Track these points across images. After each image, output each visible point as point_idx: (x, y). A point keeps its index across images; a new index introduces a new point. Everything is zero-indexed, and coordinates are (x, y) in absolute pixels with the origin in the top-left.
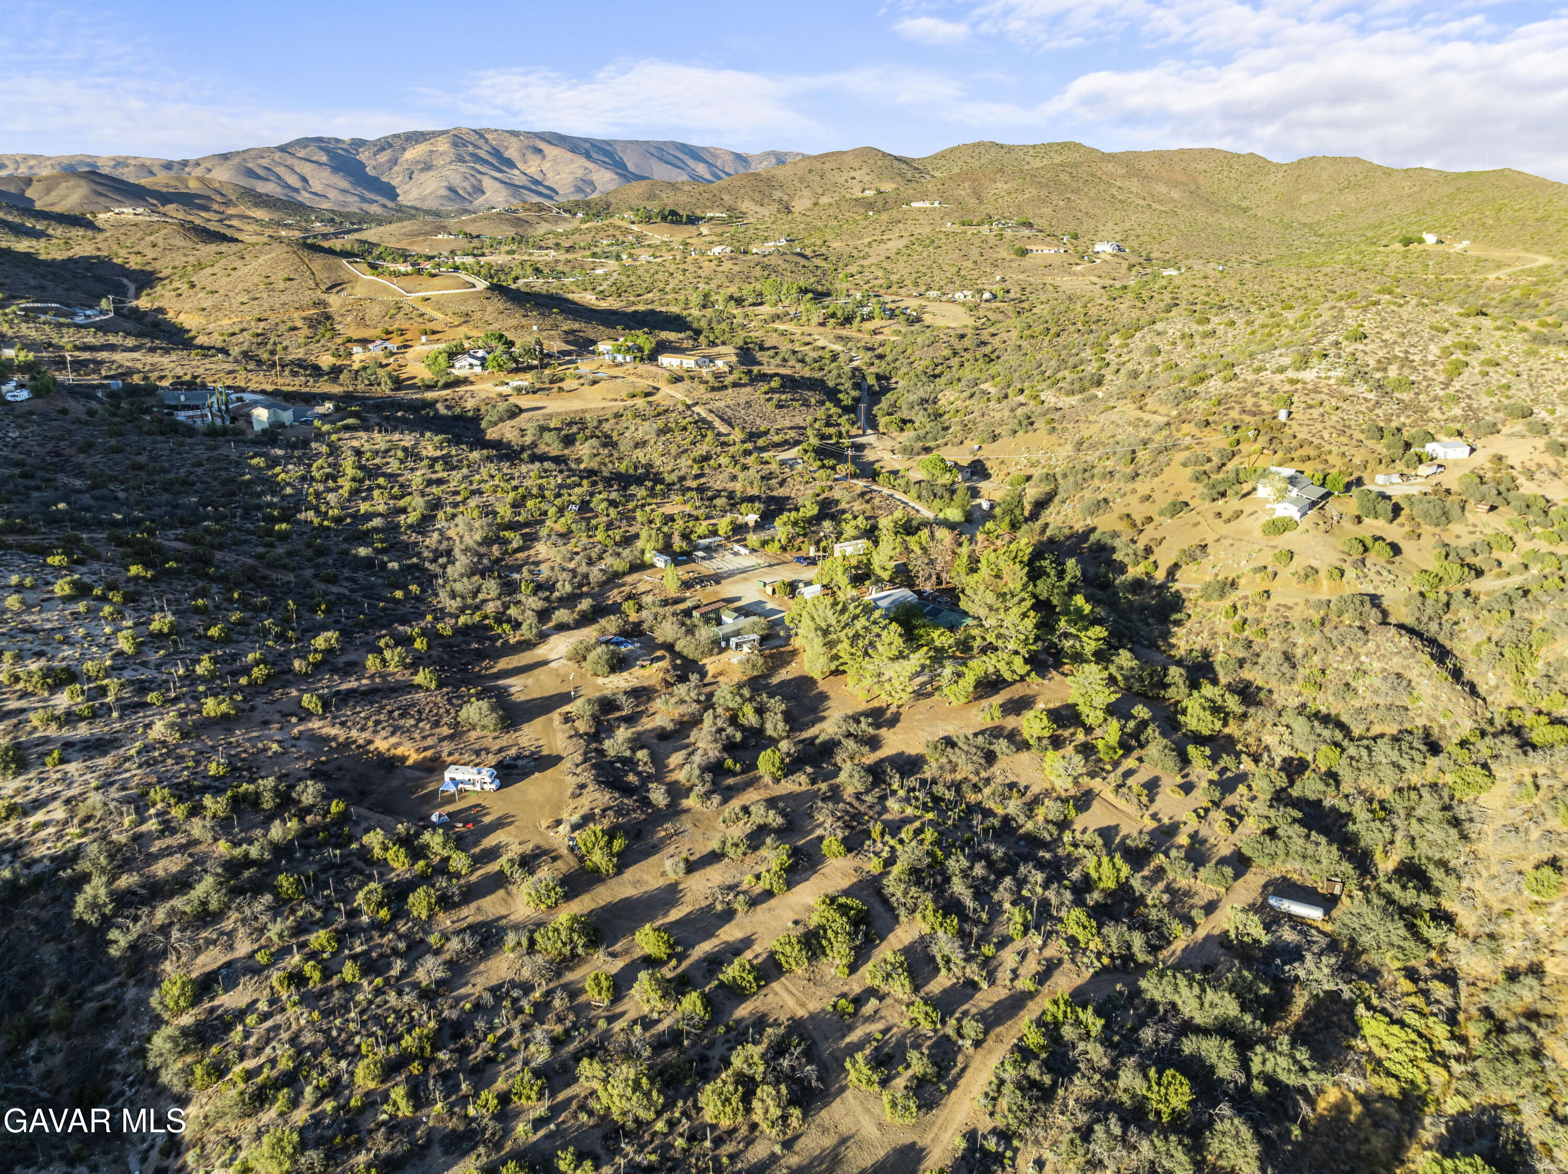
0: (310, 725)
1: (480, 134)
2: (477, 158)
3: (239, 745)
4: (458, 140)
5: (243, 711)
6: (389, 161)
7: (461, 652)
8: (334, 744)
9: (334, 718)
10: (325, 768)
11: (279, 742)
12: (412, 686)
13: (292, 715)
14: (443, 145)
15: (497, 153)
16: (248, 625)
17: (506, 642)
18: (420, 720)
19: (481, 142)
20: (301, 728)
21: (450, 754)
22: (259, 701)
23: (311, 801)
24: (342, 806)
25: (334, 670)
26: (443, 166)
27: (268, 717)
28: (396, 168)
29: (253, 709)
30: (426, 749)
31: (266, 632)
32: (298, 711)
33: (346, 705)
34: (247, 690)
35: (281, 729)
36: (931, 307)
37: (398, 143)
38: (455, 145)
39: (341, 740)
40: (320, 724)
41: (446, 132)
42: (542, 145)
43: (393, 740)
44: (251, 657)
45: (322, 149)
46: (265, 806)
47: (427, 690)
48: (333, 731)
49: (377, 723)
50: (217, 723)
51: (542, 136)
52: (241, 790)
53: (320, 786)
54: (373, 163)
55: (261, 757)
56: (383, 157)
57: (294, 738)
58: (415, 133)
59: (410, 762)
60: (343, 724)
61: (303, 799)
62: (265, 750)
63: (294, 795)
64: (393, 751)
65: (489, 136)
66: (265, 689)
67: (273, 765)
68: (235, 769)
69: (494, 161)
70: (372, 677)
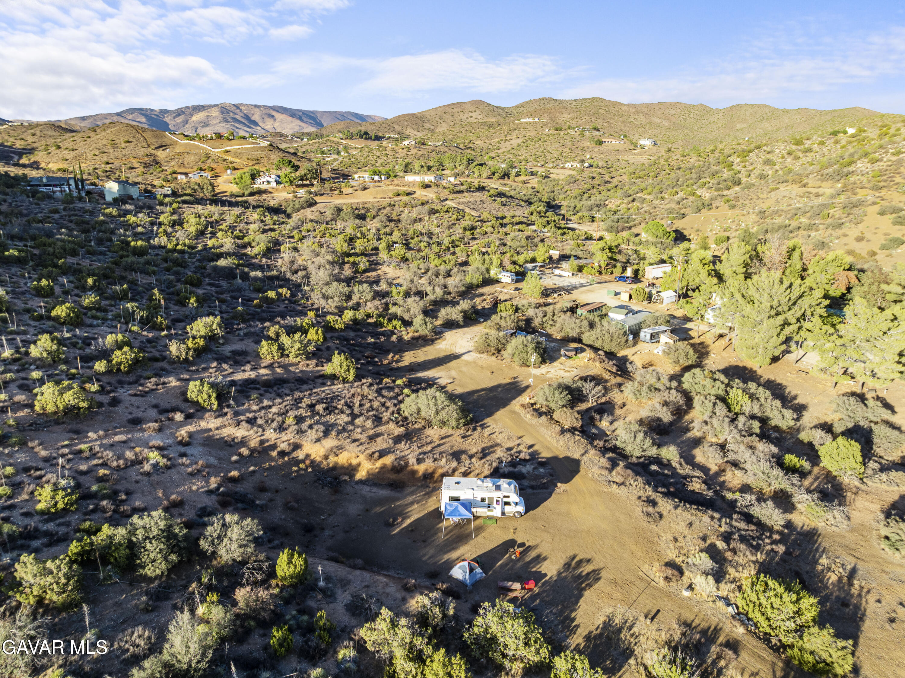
0: (203, 424)
1: (237, 106)
2: (236, 120)
3: (94, 455)
4: (224, 109)
5: (100, 405)
6: (183, 122)
7: (360, 345)
8: (245, 451)
9: (236, 414)
10: (240, 488)
11: (160, 449)
12: (323, 376)
13: (174, 410)
14: (215, 113)
15: (247, 118)
16: (105, 311)
17: (400, 339)
18: (354, 416)
19: (238, 111)
20: (191, 428)
21: (419, 461)
22: (123, 393)
23: (237, 554)
24: (299, 561)
25: (221, 359)
26: (216, 124)
27: (139, 414)
28: (187, 126)
29: (115, 402)
30: (382, 454)
31: (129, 317)
32: (183, 405)
33: (248, 398)
34: (105, 379)
35: (160, 430)
36: (552, 171)
37: (188, 112)
38: (222, 112)
39: (253, 443)
40: (218, 422)
41: (217, 105)
42: (274, 113)
43: (330, 443)
44: (110, 339)
45: (142, 114)
46: (149, 571)
47: (345, 381)
48: (240, 432)
49: (299, 420)
50: (57, 422)
51: (273, 108)
52: (99, 538)
53: (249, 523)
54: (173, 123)
55: (132, 473)
56: (180, 120)
57: (182, 443)
58: (198, 106)
59: (361, 475)
60: (251, 422)
61: (222, 551)
62: (138, 462)
63: (204, 545)
64: (332, 459)
65: (243, 108)
66: (131, 378)
67: (154, 486)
68: (87, 496)
69: (246, 122)
70: (270, 366)
